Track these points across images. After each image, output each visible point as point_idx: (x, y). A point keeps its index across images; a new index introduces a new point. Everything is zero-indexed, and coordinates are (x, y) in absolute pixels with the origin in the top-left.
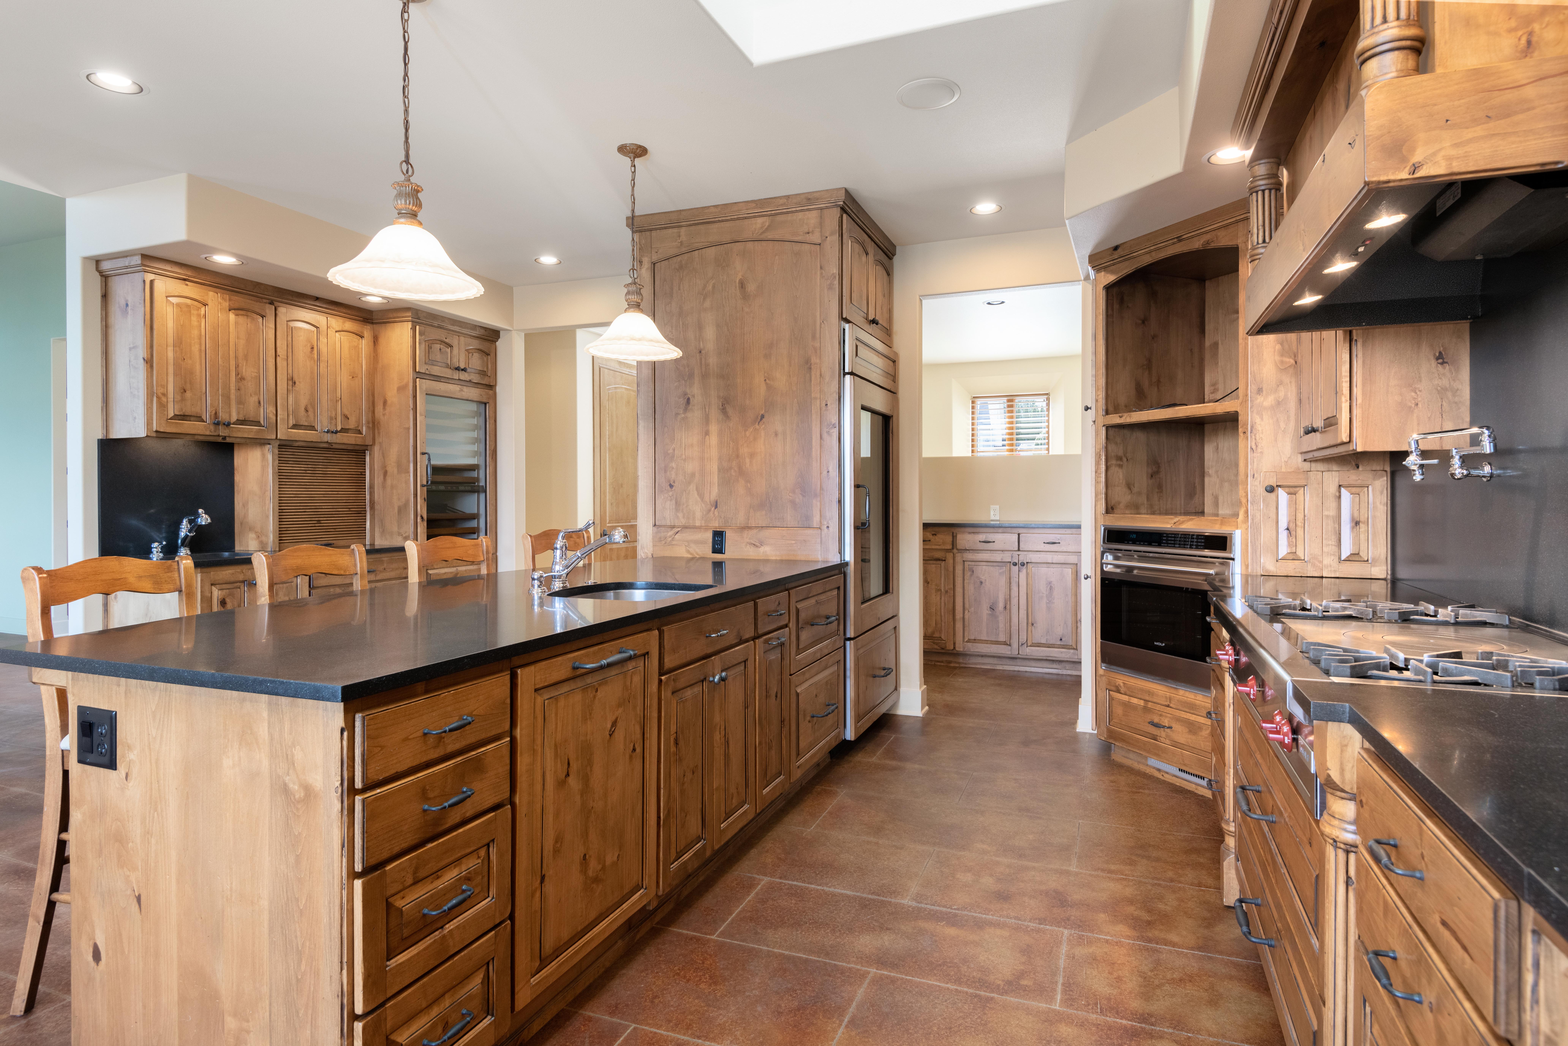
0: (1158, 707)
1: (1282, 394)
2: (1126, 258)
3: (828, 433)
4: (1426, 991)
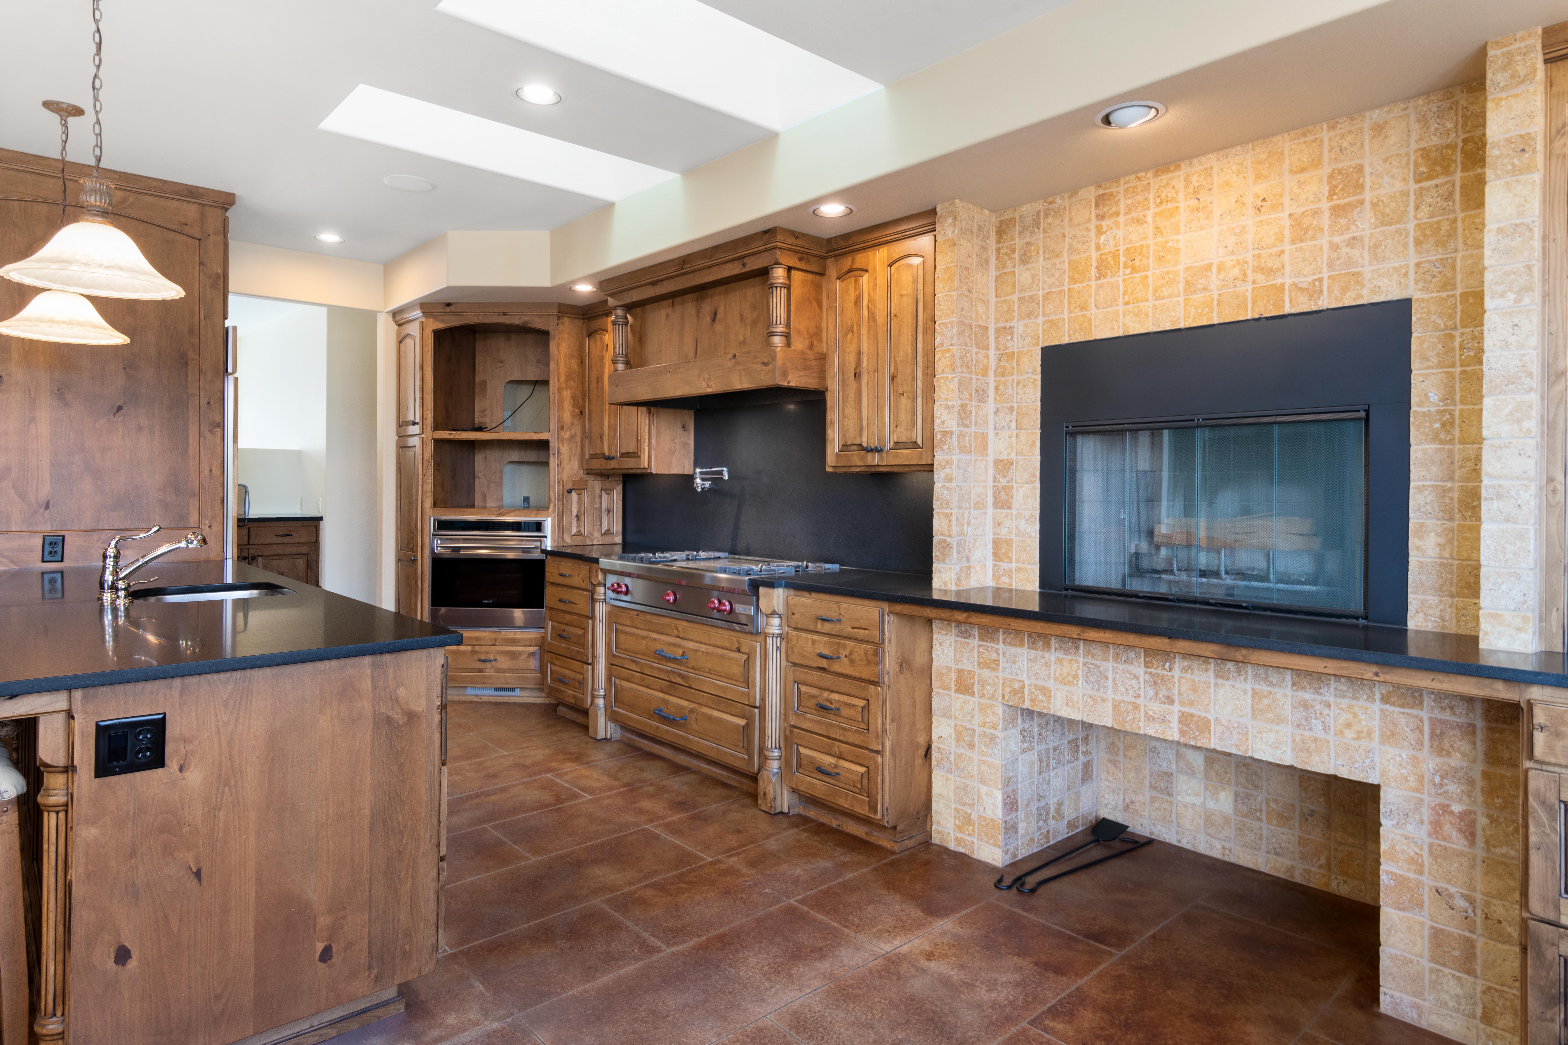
0: (484, 648)
1: (573, 431)
2: (455, 314)
3: (211, 431)
4: (843, 653)
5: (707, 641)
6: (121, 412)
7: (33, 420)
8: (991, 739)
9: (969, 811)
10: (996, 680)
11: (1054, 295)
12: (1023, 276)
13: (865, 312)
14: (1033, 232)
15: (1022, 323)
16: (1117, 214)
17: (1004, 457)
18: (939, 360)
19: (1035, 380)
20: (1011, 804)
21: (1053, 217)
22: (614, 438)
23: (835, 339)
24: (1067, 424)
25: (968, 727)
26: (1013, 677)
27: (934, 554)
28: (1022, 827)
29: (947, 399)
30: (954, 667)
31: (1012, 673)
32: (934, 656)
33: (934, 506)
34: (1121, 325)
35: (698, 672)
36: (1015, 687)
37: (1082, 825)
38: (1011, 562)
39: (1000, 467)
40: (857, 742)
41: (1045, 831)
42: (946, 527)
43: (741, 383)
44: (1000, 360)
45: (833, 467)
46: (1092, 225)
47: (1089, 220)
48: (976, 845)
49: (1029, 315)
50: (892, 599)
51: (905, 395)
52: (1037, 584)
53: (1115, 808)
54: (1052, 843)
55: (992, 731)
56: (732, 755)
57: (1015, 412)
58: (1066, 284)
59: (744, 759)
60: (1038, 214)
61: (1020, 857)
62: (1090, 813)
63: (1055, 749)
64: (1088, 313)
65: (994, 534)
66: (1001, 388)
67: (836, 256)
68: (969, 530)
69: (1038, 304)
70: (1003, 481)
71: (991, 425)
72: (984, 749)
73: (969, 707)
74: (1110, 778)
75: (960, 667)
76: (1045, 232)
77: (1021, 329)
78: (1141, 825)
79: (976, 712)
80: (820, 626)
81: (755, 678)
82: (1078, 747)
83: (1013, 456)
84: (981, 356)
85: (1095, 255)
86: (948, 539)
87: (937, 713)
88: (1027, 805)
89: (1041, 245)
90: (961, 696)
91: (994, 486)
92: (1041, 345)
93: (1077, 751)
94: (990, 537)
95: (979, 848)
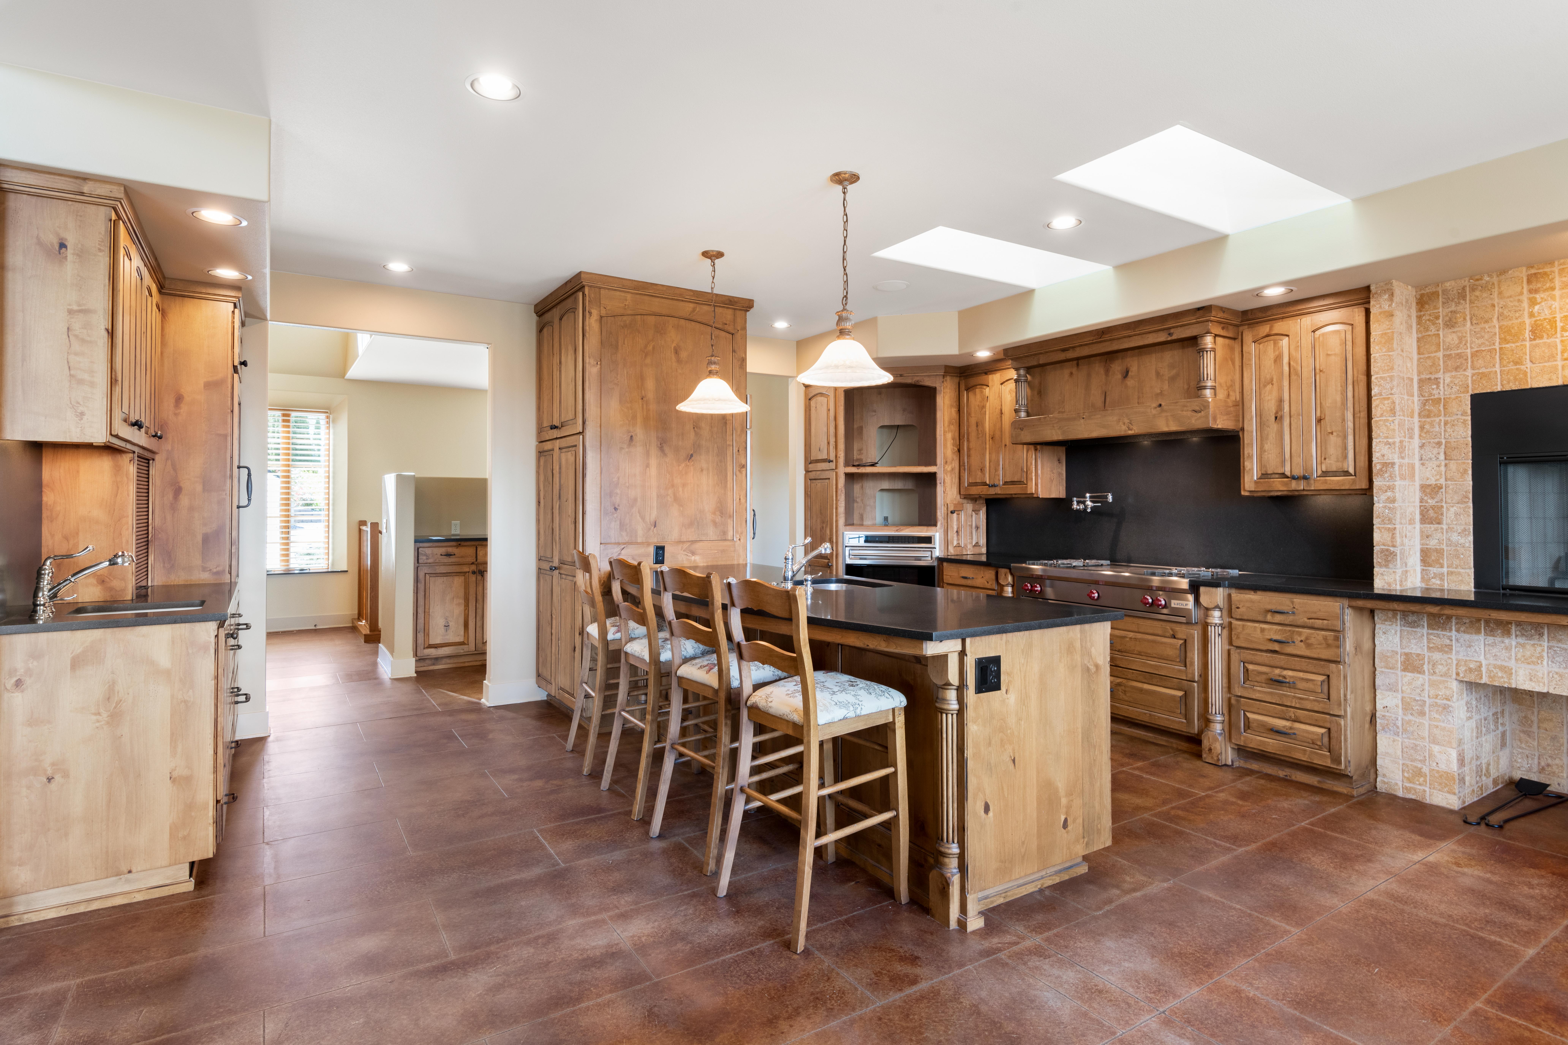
1: (954, 465)
3: (740, 471)
4: (1297, 639)
5: (1136, 630)
6: (693, 458)
7: (648, 466)
8: (1444, 708)
9: (1419, 766)
10: (1450, 661)
11: (1484, 353)
12: (1449, 337)
13: (1286, 368)
14: (1459, 303)
15: (1448, 375)
16: (1553, 289)
17: (1432, 481)
18: (1377, 406)
19: (1465, 420)
20: (1461, 762)
21: (1481, 291)
22: (996, 470)
23: (1252, 389)
24: (1502, 456)
25: (1418, 698)
26: (1468, 659)
27: (1375, 561)
28: (1467, 779)
29: (1387, 437)
30: (1399, 650)
31: (1467, 655)
32: (1377, 642)
33: (1374, 522)
34: (1560, 376)
35: (1125, 654)
36: (1471, 666)
37: (1502, 783)
38: (1442, 567)
39: (1428, 491)
40: (1316, 709)
41: (1480, 784)
42: (1389, 539)
43: (1168, 425)
44: (1425, 405)
45: (1250, 491)
46: (1525, 297)
47: (1521, 293)
48: (1428, 792)
49: (1456, 369)
50: (1351, 597)
51: (1335, 434)
52: (1472, 585)
53: (1530, 770)
54: (1484, 795)
55: (1445, 702)
56: (1168, 720)
57: (1443, 446)
58: (1497, 344)
59: (1182, 722)
60: (1464, 288)
61: (1467, 804)
62: (1505, 774)
63: (1485, 719)
64: (1523, 367)
65: (1422, 544)
66: (1427, 427)
67: (1249, 324)
68: (1406, 541)
69: (1466, 360)
70: (1431, 502)
71: (1417, 457)
72: (1437, 716)
73: (1419, 682)
74: (1523, 745)
75: (1407, 651)
76: (1471, 302)
77: (1448, 380)
78: (1559, 784)
79: (1426, 687)
80: (1269, 617)
81: (1193, 658)
82: (1498, 718)
83: (1442, 481)
84: (1410, 402)
85: (1528, 321)
86: (1392, 549)
87: (1381, 687)
88: (1470, 763)
89: (1468, 312)
90: (1409, 674)
91: (1420, 506)
92: (1471, 392)
93: (1498, 722)
94: (1418, 547)
95: (1430, 795)
